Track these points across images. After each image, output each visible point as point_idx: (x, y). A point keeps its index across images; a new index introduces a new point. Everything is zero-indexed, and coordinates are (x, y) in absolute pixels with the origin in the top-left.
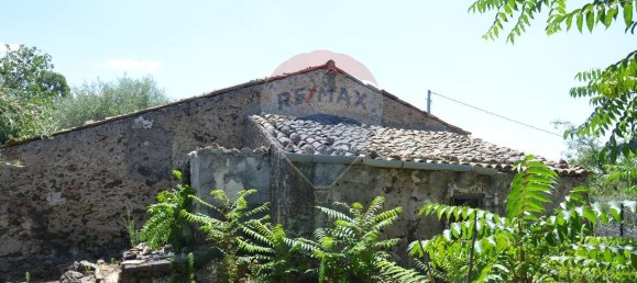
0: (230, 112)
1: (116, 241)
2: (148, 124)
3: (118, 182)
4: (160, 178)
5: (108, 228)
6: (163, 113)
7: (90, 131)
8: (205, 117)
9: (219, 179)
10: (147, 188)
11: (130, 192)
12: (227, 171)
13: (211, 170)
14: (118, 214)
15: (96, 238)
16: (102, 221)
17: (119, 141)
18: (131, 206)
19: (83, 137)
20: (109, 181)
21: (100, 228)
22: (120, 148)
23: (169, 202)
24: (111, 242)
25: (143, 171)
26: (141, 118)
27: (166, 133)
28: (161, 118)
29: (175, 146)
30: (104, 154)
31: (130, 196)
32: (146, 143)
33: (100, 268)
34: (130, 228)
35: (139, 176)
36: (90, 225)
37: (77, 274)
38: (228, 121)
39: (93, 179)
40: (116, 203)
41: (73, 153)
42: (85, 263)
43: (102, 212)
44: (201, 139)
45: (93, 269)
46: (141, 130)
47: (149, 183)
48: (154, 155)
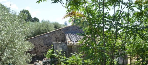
0: (62, 33)
1: (42, 57)
2: (47, 36)
3: (42, 47)
4: (49, 46)
5: (41, 54)
6: (50, 34)
7: (37, 37)
8: (57, 34)
9: (58, 47)
10: (47, 47)
11: (44, 48)
12: (59, 46)
13: (57, 46)
14: (42, 52)
15: (39, 56)
16: (40, 53)
17: (42, 39)
18: (45, 50)
19: (36, 39)
20: (41, 46)
21: (39, 54)
22: (42, 40)
23: (50, 51)
24: (41, 57)
25: (46, 44)
26: (46, 35)
27: (50, 37)
28: (49, 35)
29: (52, 40)
30: (40, 41)
31: (44, 49)
32: (47, 39)
33: (40, 62)
34: (44, 55)
35: (46, 45)
36: (38, 54)
37: (36, 62)
38: (62, 35)
39: (38, 46)
40: (42, 50)
41: (34, 42)
42: (37, 61)
43: (40, 52)
44: (57, 38)
45: (39, 62)
46: (46, 37)
47: (48, 47)
48: (48, 41)
